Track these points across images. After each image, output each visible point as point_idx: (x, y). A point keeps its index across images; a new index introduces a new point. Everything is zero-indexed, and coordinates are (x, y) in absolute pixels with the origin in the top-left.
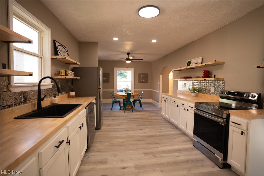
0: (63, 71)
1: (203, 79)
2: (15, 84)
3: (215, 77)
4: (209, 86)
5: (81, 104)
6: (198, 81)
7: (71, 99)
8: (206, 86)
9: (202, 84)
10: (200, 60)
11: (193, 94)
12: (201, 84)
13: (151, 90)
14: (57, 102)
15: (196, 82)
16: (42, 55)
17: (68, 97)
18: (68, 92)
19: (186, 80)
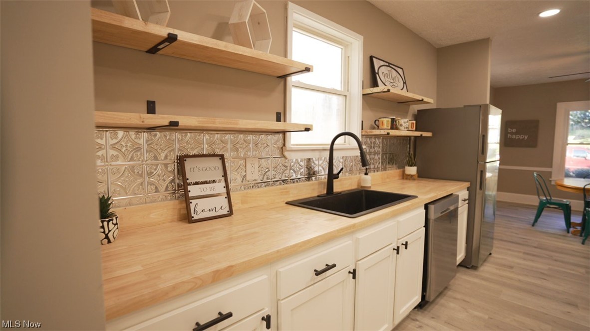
0: (385, 120)
2: (294, 145)
5: (415, 197)
7: (408, 181)
14: (368, 185)
16: (348, 91)
17: (401, 177)
18: (402, 167)
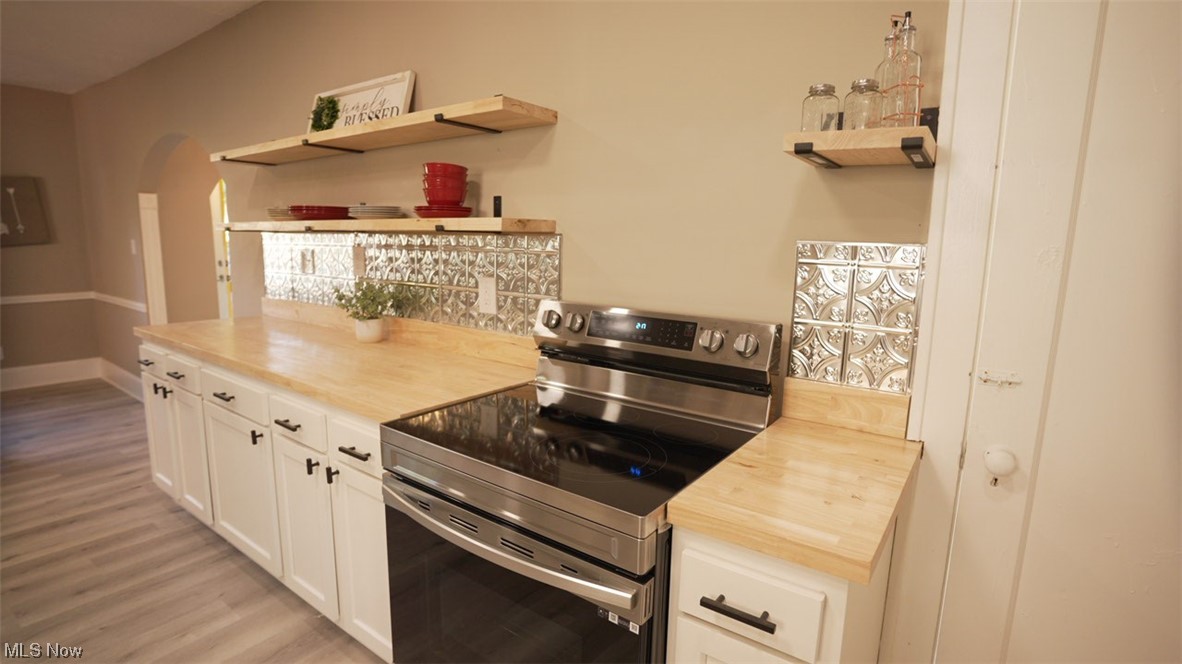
1: (430, 224)
3: (497, 213)
4: (463, 275)
6: (391, 241)
8: (445, 273)
9: (420, 260)
10: (396, 92)
11: (368, 329)
12: (412, 260)
13: (92, 295)
15: (379, 247)
19: (309, 230)
